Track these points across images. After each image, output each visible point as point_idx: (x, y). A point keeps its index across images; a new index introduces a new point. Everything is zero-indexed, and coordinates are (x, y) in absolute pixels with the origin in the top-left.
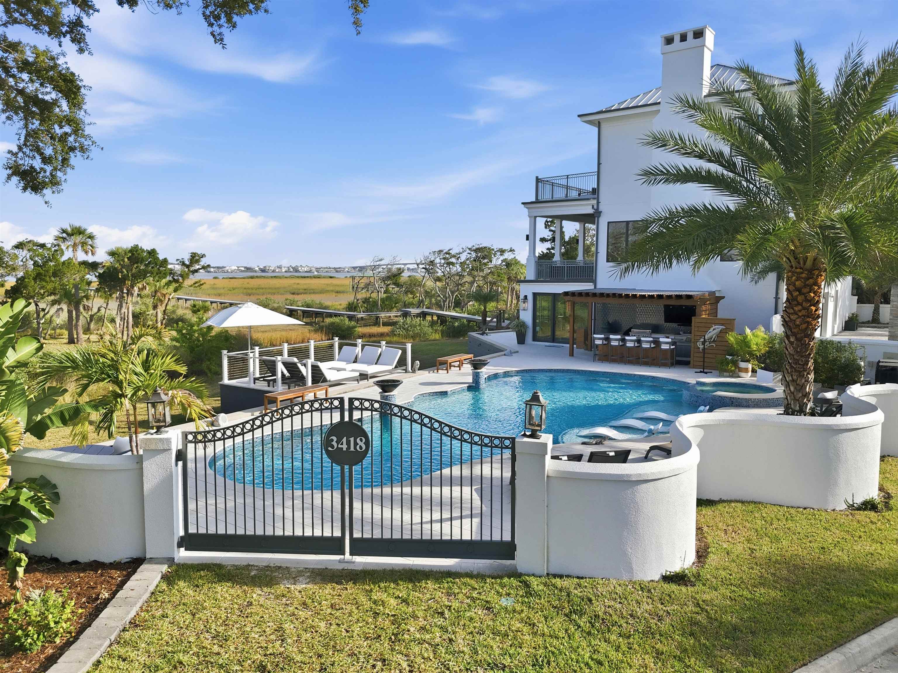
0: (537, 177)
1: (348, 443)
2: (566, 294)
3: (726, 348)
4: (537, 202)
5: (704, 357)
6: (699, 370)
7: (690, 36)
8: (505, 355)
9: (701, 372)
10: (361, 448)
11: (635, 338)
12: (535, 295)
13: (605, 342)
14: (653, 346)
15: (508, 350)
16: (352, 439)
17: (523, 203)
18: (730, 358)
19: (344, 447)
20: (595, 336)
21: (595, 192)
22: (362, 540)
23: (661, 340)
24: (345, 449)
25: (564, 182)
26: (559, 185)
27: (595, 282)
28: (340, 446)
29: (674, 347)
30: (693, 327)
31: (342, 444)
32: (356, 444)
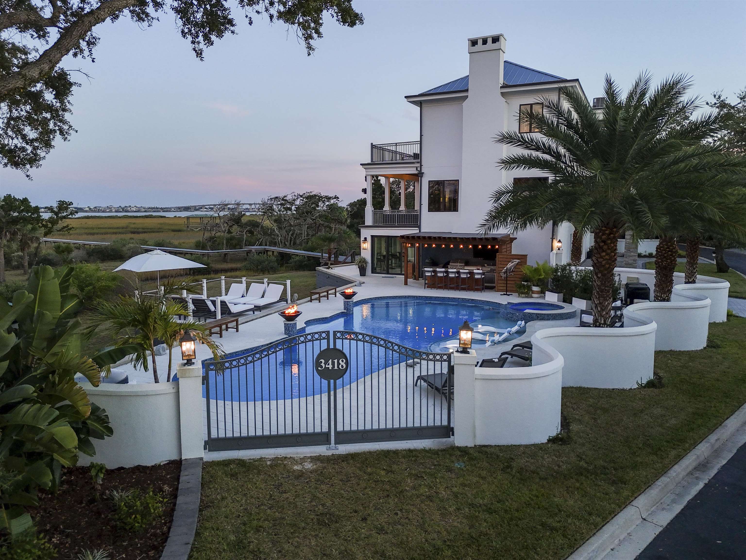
0: (372, 144)
1: (333, 364)
2: (402, 237)
3: (521, 276)
4: (372, 163)
5: (507, 283)
6: (503, 293)
7: (490, 41)
8: (356, 285)
9: (504, 294)
10: (342, 366)
11: (455, 270)
12: (373, 237)
13: (433, 274)
14: (468, 276)
15: (358, 282)
16: (336, 361)
17: (361, 164)
18: (526, 283)
19: (330, 367)
20: (426, 269)
21: (417, 156)
22: (344, 433)
23: (475, 271)
24: (330, 368)
25: (393, 148)
26: (389, 151)
27: (419, 227)
28: (327, 366)
29: (484, 276)
30: (497, 261)
31: (329, 365)
32: (339, 364)
